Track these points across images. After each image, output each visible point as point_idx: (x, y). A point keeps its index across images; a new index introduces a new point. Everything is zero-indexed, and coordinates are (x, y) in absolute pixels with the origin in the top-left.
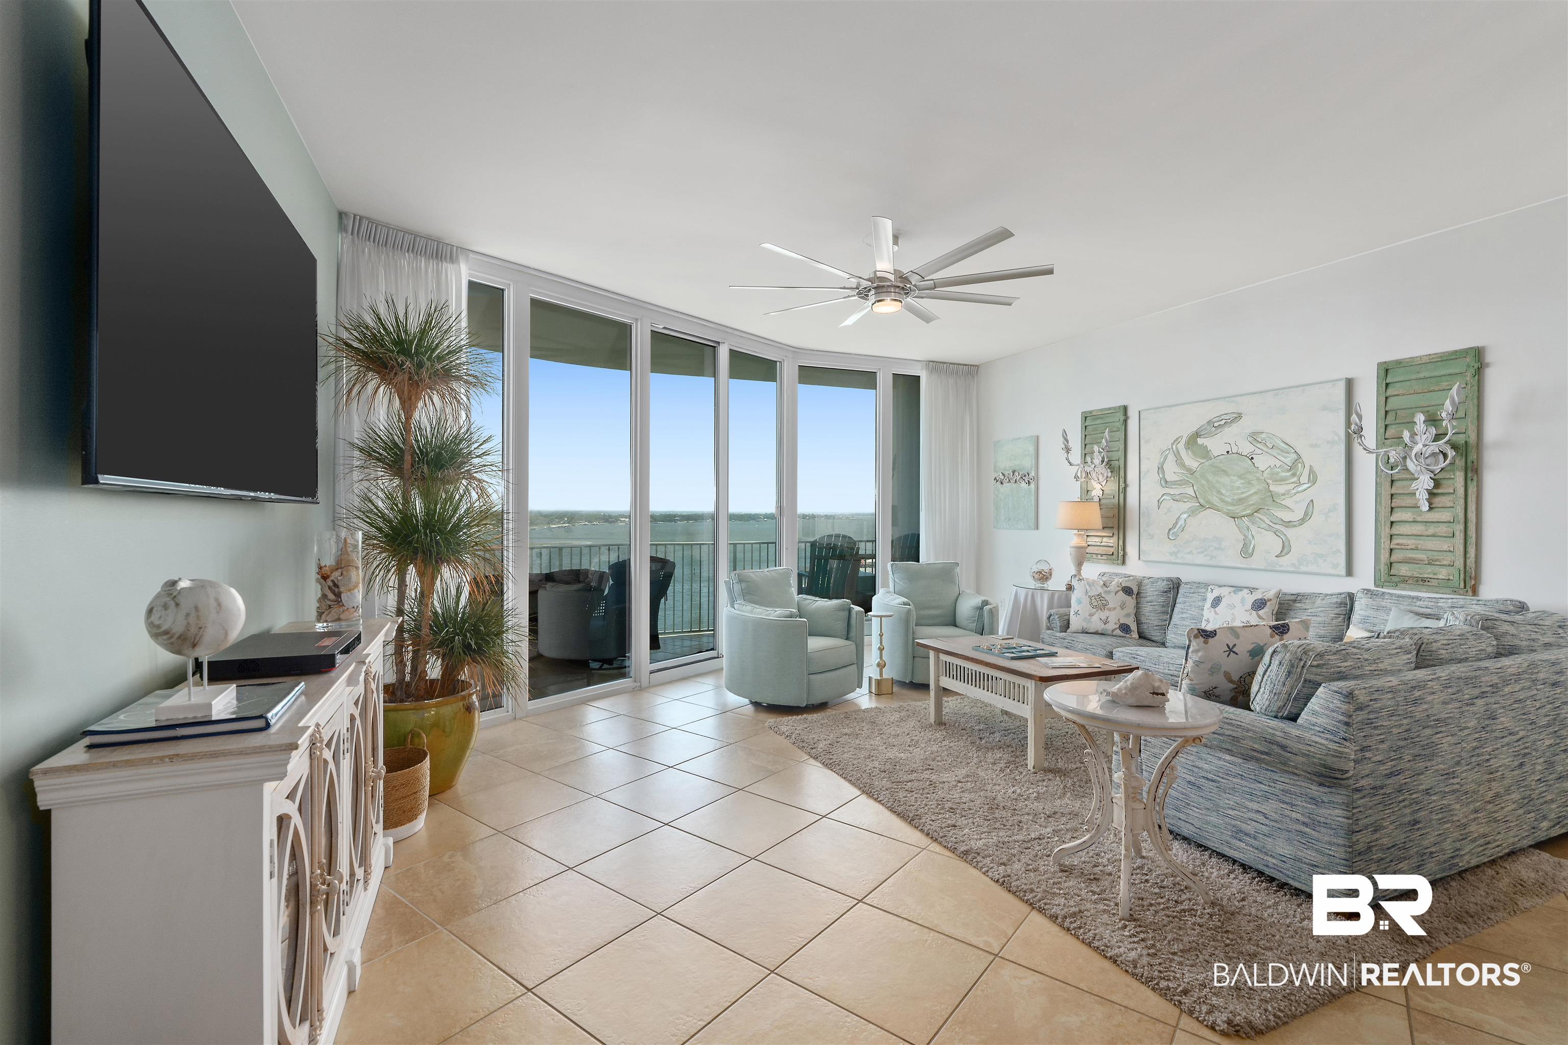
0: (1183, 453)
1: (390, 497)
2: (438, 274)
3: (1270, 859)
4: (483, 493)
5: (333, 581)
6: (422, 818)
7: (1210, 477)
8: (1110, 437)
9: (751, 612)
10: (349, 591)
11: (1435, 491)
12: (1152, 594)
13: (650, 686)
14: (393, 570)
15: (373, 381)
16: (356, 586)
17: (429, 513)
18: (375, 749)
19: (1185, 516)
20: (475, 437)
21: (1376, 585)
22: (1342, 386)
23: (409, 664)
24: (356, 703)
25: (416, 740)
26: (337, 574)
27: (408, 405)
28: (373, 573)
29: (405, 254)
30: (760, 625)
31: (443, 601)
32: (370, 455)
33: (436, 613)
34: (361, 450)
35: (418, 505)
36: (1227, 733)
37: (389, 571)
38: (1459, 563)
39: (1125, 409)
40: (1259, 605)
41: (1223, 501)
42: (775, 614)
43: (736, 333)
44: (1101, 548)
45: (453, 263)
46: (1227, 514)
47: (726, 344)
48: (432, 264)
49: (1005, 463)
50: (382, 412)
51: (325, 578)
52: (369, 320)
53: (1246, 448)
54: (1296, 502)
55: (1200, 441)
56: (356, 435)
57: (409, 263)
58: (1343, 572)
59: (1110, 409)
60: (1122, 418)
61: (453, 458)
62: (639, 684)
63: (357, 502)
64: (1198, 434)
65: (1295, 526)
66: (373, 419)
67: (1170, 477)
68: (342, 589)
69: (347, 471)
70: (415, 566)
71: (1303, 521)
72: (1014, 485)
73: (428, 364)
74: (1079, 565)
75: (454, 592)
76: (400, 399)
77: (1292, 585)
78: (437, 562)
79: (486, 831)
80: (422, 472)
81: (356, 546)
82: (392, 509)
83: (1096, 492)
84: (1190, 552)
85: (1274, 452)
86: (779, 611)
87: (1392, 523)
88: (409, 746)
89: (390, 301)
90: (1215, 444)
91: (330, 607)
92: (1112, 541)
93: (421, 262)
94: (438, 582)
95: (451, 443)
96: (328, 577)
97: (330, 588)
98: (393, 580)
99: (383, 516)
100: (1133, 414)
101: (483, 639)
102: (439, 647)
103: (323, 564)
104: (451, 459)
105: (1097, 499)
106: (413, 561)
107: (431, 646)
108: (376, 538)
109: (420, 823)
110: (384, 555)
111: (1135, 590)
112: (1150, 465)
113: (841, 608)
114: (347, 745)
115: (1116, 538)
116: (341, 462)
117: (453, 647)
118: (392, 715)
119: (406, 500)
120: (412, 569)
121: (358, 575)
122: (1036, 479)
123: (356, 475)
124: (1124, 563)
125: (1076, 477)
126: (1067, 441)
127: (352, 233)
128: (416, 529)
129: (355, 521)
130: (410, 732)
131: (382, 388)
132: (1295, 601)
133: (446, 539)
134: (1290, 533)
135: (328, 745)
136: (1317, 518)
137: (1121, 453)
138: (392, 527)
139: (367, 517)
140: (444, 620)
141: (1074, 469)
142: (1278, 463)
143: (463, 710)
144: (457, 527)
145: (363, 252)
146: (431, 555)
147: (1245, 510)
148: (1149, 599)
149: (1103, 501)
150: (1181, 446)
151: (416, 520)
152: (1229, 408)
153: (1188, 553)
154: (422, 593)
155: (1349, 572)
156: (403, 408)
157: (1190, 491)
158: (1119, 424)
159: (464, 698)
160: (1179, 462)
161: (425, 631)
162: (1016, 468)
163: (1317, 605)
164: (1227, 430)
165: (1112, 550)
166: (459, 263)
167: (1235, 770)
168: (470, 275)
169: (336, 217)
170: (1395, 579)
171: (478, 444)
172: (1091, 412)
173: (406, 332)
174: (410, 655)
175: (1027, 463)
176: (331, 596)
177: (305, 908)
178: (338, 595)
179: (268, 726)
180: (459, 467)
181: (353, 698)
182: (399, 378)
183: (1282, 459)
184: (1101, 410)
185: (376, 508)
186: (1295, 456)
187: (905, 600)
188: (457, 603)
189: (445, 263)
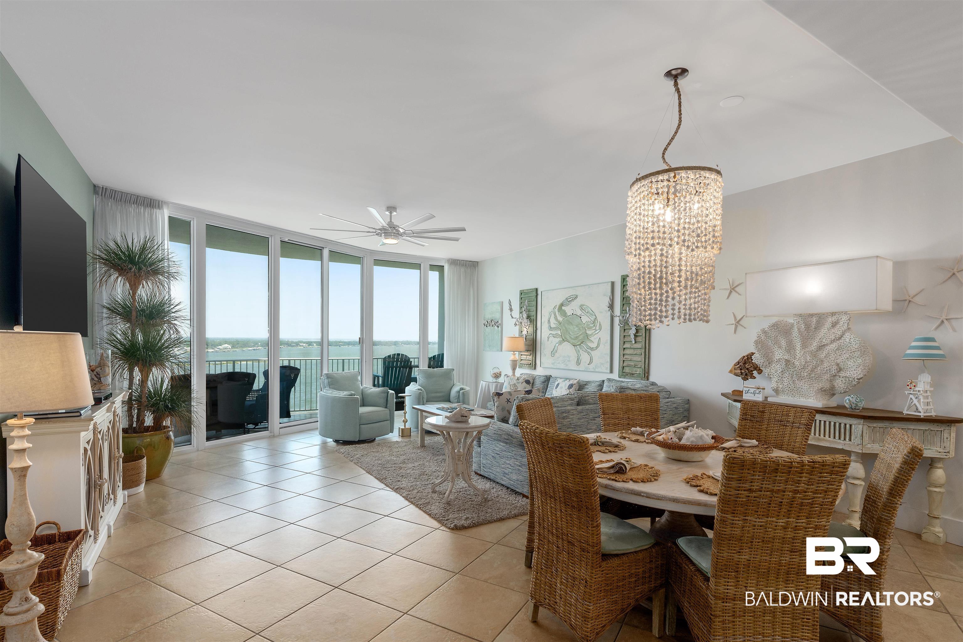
0: (557, 313)
1: (124, 334)
2: (151, 215)
3: (511, 482)
4: (177, 332)
5: (97, 372)
6: (143, 485)
7: (566, 326)
8: (528, 304)
9: (331, 393)
10: (105, 376)
11: (637, 334)
12: (538, 384)
13: (279, 435)
14: (126, 369)
15: (115, 275)
16: (108, 374)
17: (146, 341)
18: (118, 448)
19: (557, 345)
20: (172, 302)
21: (619, 377)
22: (610, 284)
23: (135, 416)
24: (110, 422)
25: (139, 452)
26: (99, 369)
27: (134, 287)
28: (115, 371)
29: (132, 205)
30: (335, 400)
31: (154, 385)
32: (113, 311)
33: (150, 391)
34: (108, 309)
35: (140, 337)
36: (499, 433)
37: (124, 369)
38: (643, 367)
39: (537, 290)
40: (571, 386)
41: (570, 337)
42: (343, 394)
43: (333, 242)
44: (527, 361)
45: (160, 209)
46: (572, 344)
47: (327, 248)
48: (148, 210)
49: (489, 316)
50: (119, 290)
51: (93, 371)
52: (112, 245)
53: (579, 312)
54: (595, 339)
55: (563, 308)
56: (105, 301)
57: (134, 211)
58: (609, 372)
59: (531, 289)
60: (535, 295)
61: (159, 314)
62: (273, 434)
63: (105, 335)
64: (562, 305)
65: (594, 350)
66: (114, 293)
67: (553, 326)
68: (101, 376)
69: (100, 320)
70: (138, 367)
71: (597, 347)
72: (492, 328)
73: (144, 268)
74: (514, 369)
75: (160, 380)
76: (130, 284)
77: (585, 377)
78: (150, 365)
79: (174, 491)
80: (142, 321)
81: (108, 357)
82: (125, 339)
83: (525, 332)
84: (559, 363)
85: (588, 315)
86: (345, 393)
87: (624, 348)
88: (135, 454)
89: (124, 236)
90: (568, 310)
91: (95, 384)
92: (530, 358)
93: (141, 209)
94: (151, 375)
95: (158, 306)
96: (94, 370)
97: (95, 375)
98: (126, 375)
99: (121, 343)
100: (539, 293)
101: (176, 404)
102: (151, 407)
103: (91, 365)
104: (157, 314)
105: (525, 336)
106: (137, 364)
107: (148, 407)
108: (116, 354)
109: (141, 488)
110: (121, 362)
111: (531, 382)
112: (545, 319)
113: (383, 392)
114: (107, 438)
115: (532, 355)
116: (96, 314)
117: (159, 407)
118: (126, 440)
119: (133, 334)
120: (136, 369)
121: (109, 369)
122: (502, 325)
123: (105, 322)
124: (535, 368)
125: (516, 325)
126: (511, 306)
127: (102, 195)
128: (139, 349)
129: (106, 345)
130: (136, 447)
131: (120, 279)
132: (585, 385)
133: (154, 354)
134: (593, 353)
135: (100, 432)
136: (601, 346)
137: (534, 313)
138: (125, 348)
139: (113, 344)
140: (154, 394)
141: (515, 320)
142: (589, 320)
143: (164, 438)
144: (160, 349)
145: (108, 205)
146: (146, 362)
147: (578, 342)
148: (537, 386)
149: (527, 337)
150: (556, 310)
151: (139, 345)
152: (572, 292)
153: (558, 363)
154: (142, 381)
155: (611, 371)
156: (131, 289)
157: (559, 332)
158: (534, 298)
159: (165, 432)
160: (556, 318)
161: (144, 399)
162: (493, 319)
163: (592, 386)
164: (573, 303)
165: (530, 362)
166: (163, 209)
167: (504, 448)
168: (170, 214)
169: (92, 187)
170: (624, 374)
171: (174, 306)
172: (523, 291)
173: (132, 252)
174: (136, 411)
175: (497, 316)
176: (96, 379)
177: (92, 488)
178: (100, 379)
179: (81, 415)
180: (163, 318)
181: (109, 419)
182: (129, 275)
183: (591, 318)
184: (527, 290)
185: (117, 338)
186: (594, 317)
187: (420, 387)
188: (161, 387)
189: (155, 209)
